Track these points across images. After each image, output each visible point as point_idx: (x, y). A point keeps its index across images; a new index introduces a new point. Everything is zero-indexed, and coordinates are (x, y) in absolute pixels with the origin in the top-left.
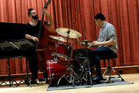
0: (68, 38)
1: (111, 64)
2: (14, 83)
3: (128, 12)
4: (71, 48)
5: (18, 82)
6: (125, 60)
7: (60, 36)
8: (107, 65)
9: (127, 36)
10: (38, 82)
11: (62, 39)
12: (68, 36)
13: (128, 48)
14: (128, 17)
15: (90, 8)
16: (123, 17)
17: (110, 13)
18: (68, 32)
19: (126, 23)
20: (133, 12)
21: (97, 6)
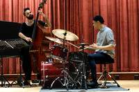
0: (64, 40)
1: (107, 70)
2: (7, 83)
3: (128, 18)
4: (66, 50)
5: (11, 82)
6: (122, 66)
7: (56, 37)
8: (103, 69)
9: (126, 42)
10: (31, 83)
11: (58, 41)
12: (65, 38)
13: (126, 54)
14: (128, 22)
15: (89, 10)
16: (123, 22)
17: (109, 17)
18: (65, 34)
19: (126, 28)
20: (133, 17)
21: (96, 9)
